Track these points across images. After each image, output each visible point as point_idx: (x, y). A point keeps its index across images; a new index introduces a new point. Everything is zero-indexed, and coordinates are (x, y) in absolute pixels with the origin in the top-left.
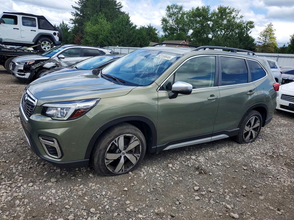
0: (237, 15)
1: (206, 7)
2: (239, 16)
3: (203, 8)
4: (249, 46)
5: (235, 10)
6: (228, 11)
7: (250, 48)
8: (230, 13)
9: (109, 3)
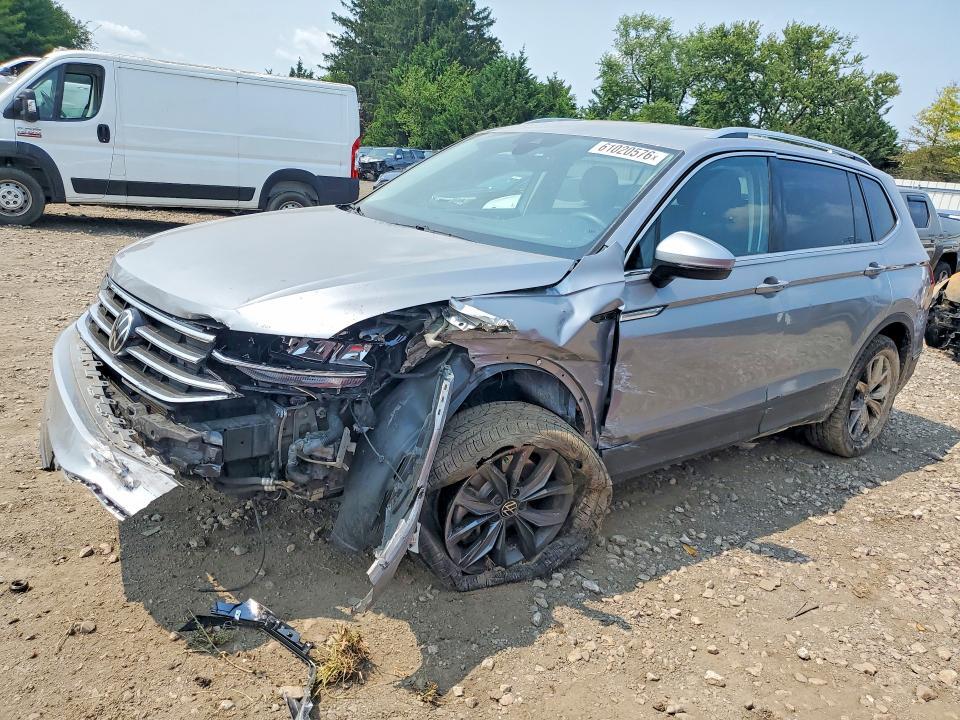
0: (843, 54)
1: (747, 25)
2: (850, 57)
3: (736, 27)
4: (883, 152)
5: (840, 35)
6: (816, 39)
7: (883, 159)
8: (823, 47)
9: (452, 11)
